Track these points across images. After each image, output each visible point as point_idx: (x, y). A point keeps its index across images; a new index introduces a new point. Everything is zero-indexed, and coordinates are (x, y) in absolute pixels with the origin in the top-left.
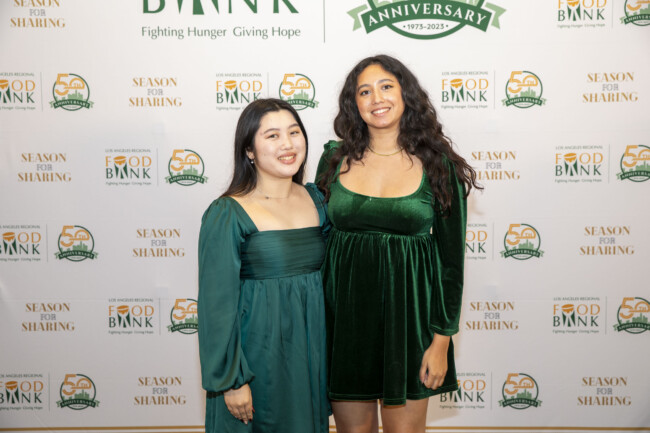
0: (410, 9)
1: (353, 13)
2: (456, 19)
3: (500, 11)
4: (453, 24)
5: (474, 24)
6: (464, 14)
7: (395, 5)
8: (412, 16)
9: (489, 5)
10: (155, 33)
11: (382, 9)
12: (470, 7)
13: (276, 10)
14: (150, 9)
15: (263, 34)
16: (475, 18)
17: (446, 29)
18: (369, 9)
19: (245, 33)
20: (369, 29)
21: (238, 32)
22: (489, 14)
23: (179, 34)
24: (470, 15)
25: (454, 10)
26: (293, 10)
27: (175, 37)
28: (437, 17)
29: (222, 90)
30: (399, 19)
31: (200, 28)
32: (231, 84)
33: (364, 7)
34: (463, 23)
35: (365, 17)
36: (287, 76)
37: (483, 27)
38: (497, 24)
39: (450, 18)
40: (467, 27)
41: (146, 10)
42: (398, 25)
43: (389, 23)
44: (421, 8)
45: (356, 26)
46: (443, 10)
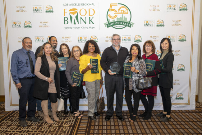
0: (116, 23)
1: (105, 24)
2: (125, 25)
3: (133, 24)
4: (124, 26)
5: (128, 26)
6: (126, 24)
7: (113, 22)
8: (116, 25)
9: (131, 23)
10: (66, 28)
11: (110, 23)
12: (127, 23)
13: (90, 23)
14: (66, 23)
15: (87, 28)
16: (129, 25)
17: (123, 27)
18: (108, 23)
19: (84, 28)
20: (108, 27)
21: (82, 28)
22: (131, 24)
23: (71, 28)
24: (127, 24)
25: (124, 23)
26: (93, 23)
27: (70, 29)
28: (121, 25)
29: (79, 39)
30: (114, 25)
31: (75, 27)
32: (81, 38)
33: (107, 23)
34: (126, 26)
35: (107, 25)
36: (92, 36)
37: (130, 27)
38: (133, 26)
39: (124, 25)
40: (127, 27)
41: (65, 24)
42: (114, 26)
43: (112, 26)
44: (118, 23)
45: (106, 26)
46: (122, 23)
